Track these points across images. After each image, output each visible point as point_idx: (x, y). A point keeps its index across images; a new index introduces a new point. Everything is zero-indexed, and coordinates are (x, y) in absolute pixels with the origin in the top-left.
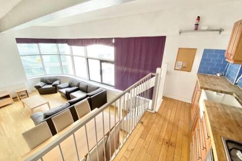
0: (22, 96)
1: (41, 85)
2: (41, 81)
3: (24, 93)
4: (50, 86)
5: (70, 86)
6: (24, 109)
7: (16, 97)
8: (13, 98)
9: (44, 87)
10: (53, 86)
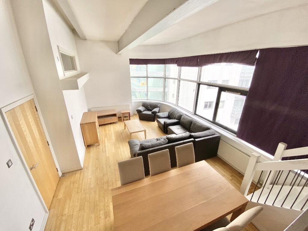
0: (125, 117)
1: (142, 110)
2: (143, 106)
3: (127, 115)
4: (150, 113)
5: (169, 117)
6: (125, 131)
7: (121, 117)
8: (119, 118)
9: (144, 113)
10: (152, 113)
